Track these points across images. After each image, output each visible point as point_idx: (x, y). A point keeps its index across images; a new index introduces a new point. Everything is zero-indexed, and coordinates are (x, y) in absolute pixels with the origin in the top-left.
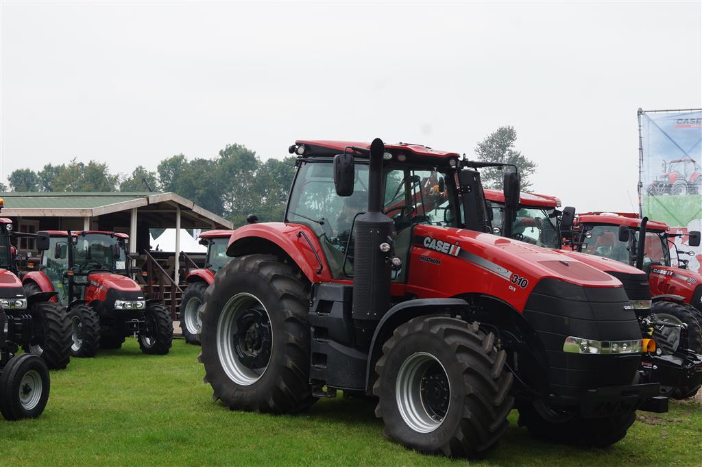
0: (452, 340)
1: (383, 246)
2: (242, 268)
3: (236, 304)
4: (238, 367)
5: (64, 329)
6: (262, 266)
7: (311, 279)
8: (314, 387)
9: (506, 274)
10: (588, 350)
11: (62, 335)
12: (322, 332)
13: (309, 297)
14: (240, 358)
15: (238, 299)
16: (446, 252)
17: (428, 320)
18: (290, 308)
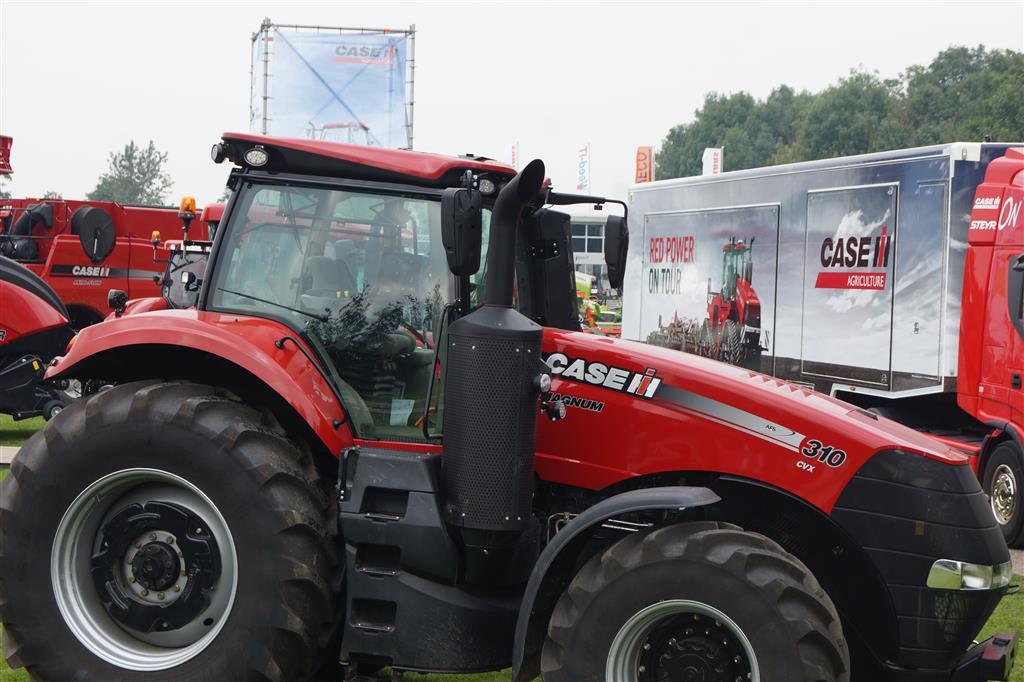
0: (761, 577)
1: (544, 381)
2: (140, 414)
4: (103, 629)
6: (202, 410)
9: (792, 440)
10: (964, 584)
12: (383, 553)
15: (118, 479)
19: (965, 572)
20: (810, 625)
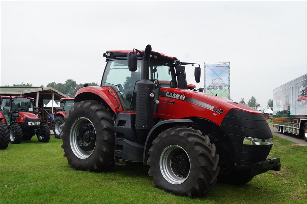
0: (191, 139)
1: (151, 95)
2: (82, 106)
3: (79, 122)
4: (79, 150)
5: (5, 133)
6: (91, 105)
7: (114, 110)
8: (116, 160)
9: (211, 108)
10: (254, 144)
11: (5, 136)
12: (120, 135)
13: (113, 119)
14: (80, 146)
15: (80, 120)
16: (178, 98)
17: (178, 129)
18: (105, 124)
19: (255, 141)
20: (201, 151)
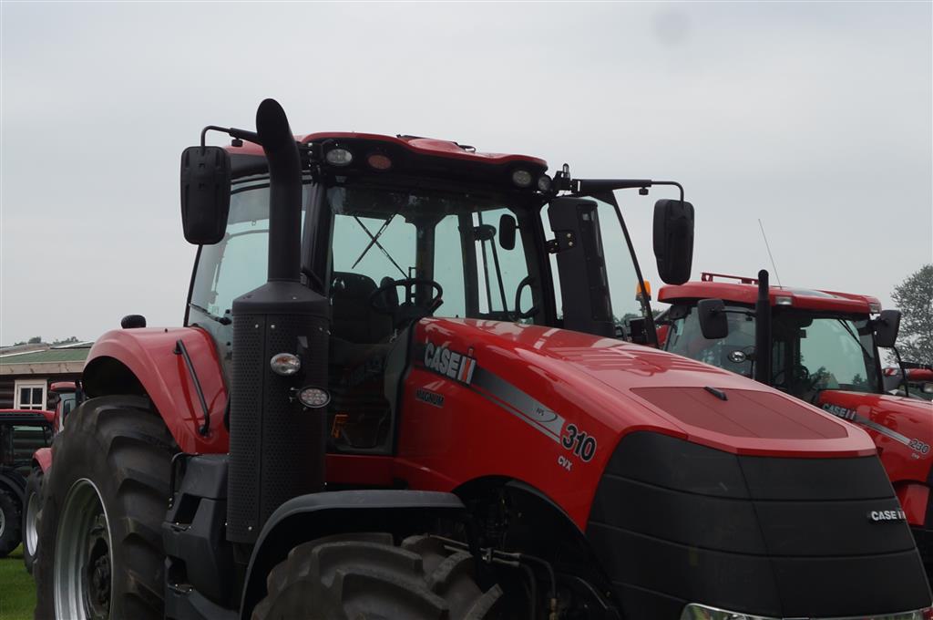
1: (281, 360)
2: (80, 425)
6: (105, 418)
7: (182, 444)
9: (553, 425)
16: (454, 374)
